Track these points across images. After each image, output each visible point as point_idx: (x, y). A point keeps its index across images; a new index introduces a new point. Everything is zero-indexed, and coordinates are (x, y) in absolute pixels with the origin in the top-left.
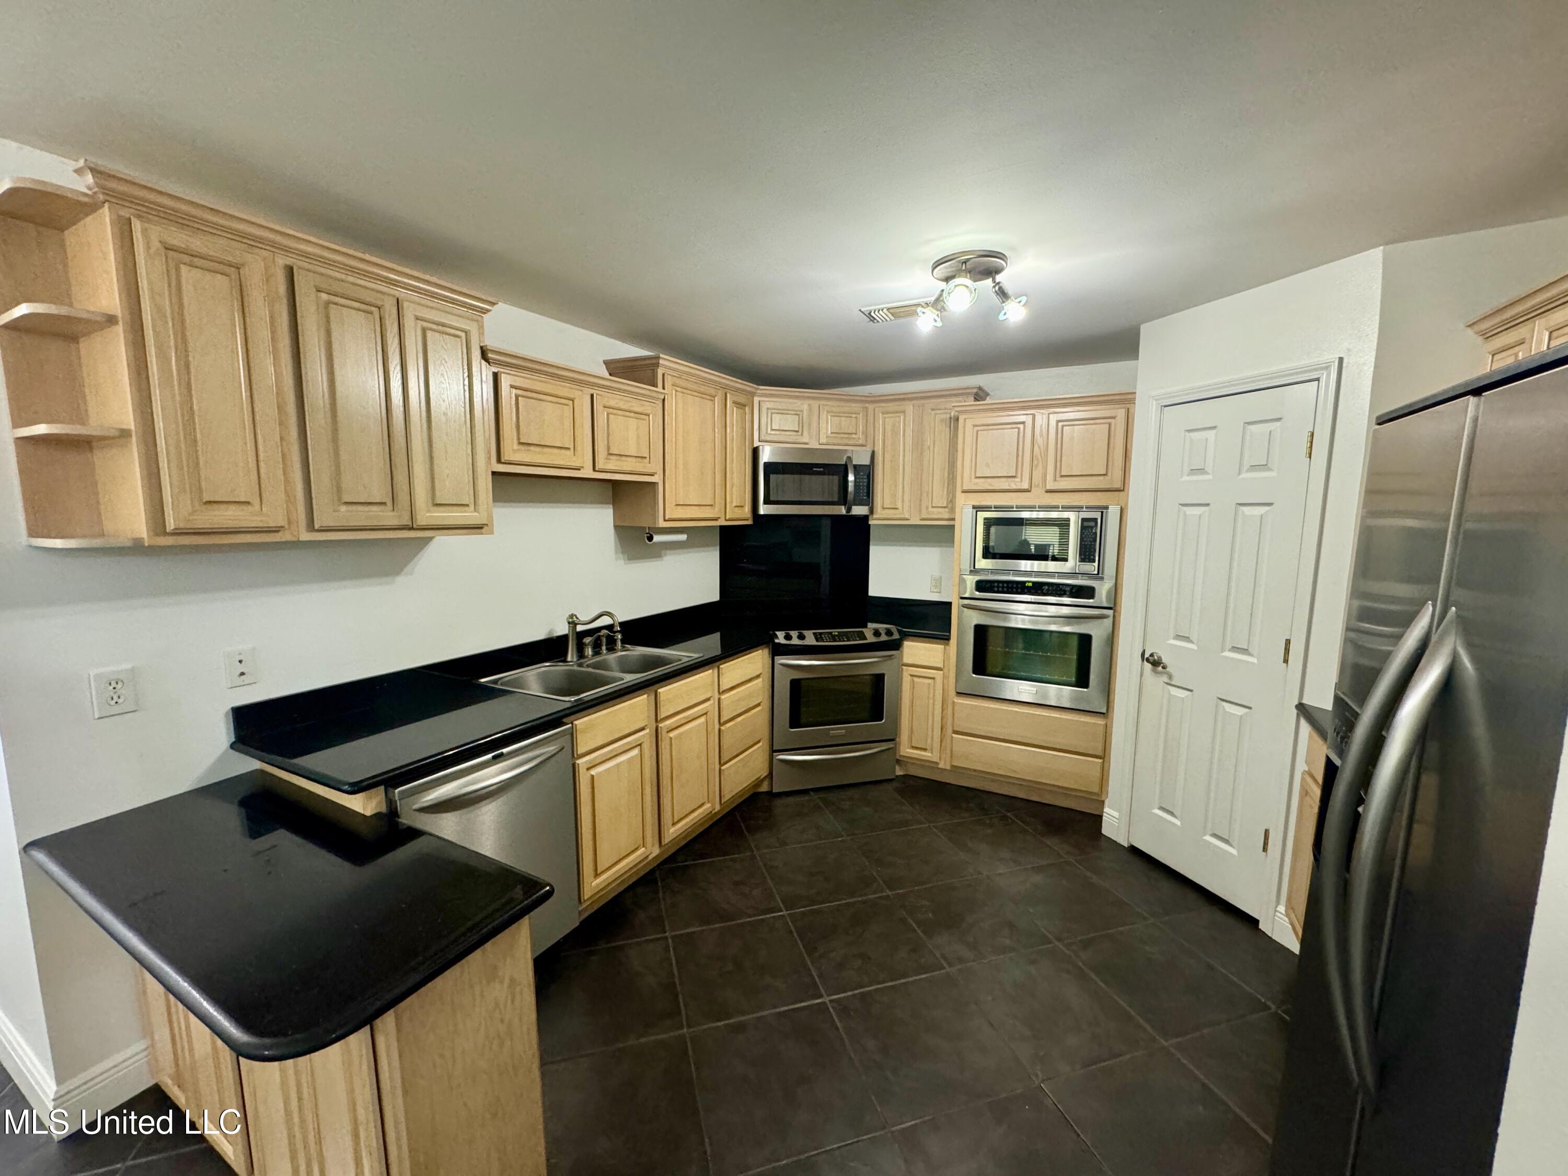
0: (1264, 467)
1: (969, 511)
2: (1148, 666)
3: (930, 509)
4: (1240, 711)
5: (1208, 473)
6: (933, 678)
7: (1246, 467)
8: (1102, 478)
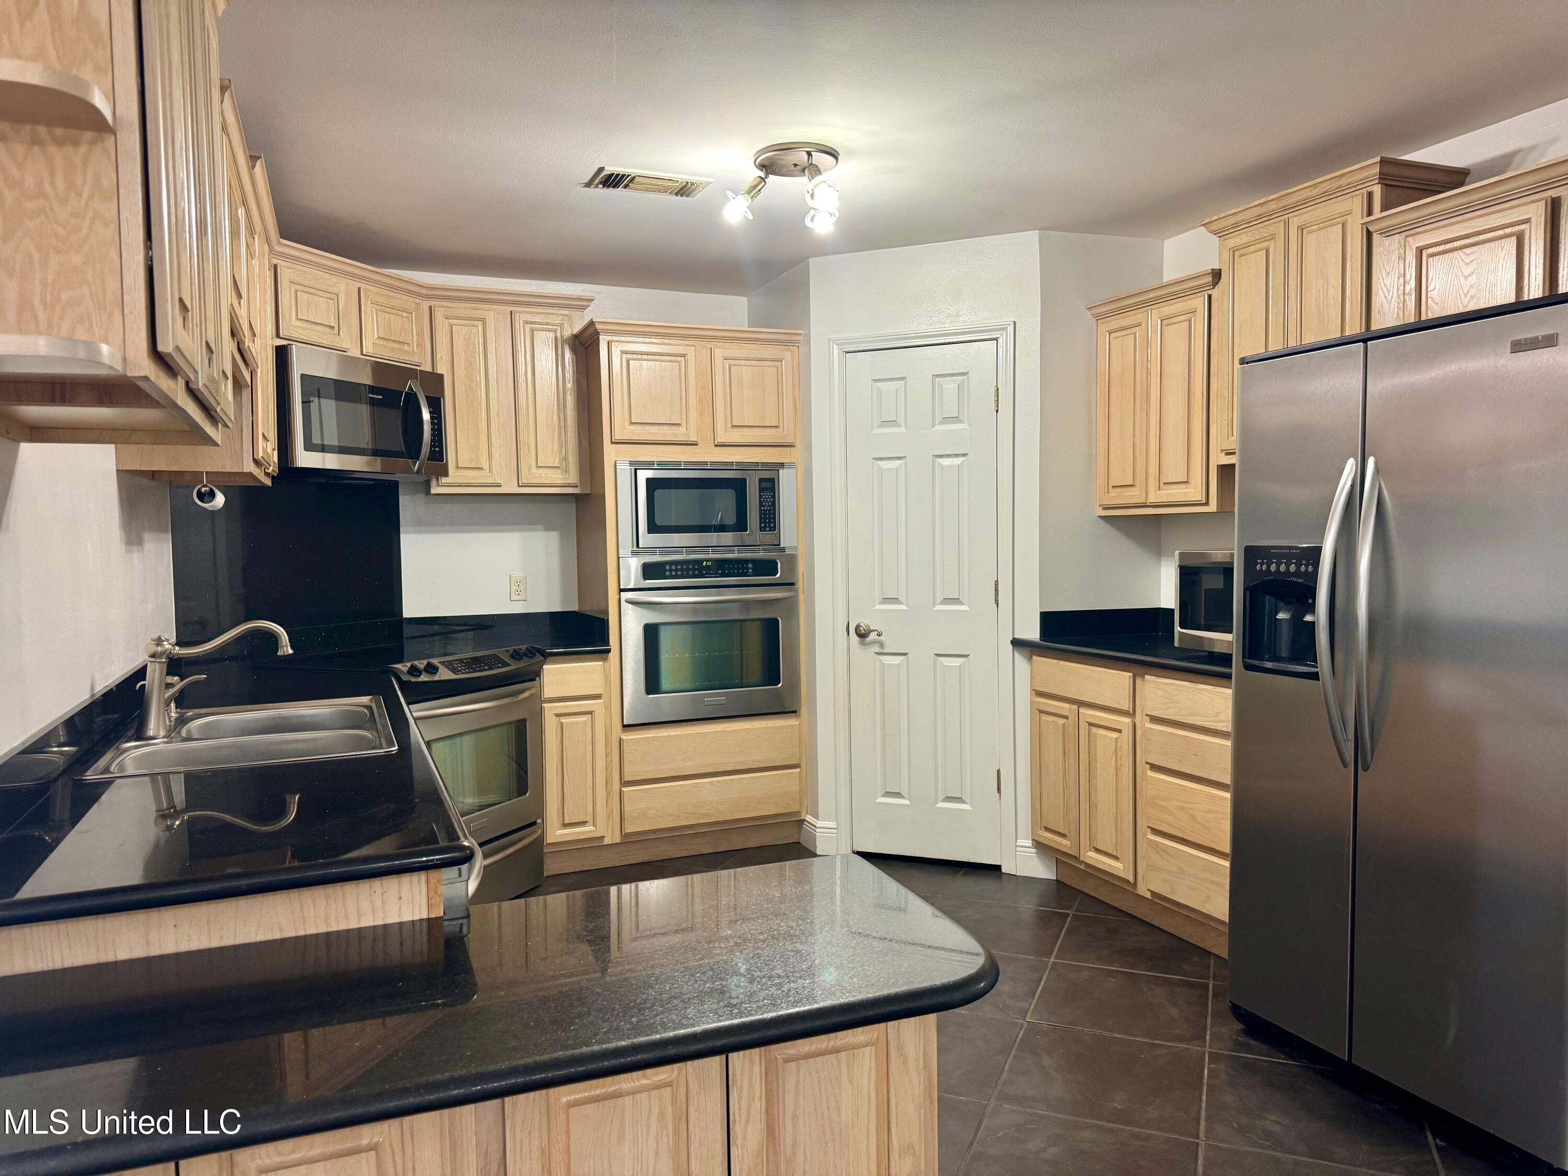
0: (956, 419)
1: (625, 471)
2: (854, 638)
3: (534, 470)
4: (957, 662)
5: (900, 426)
6: (591, 713)
7: (938, 419)
8: (774, 430)
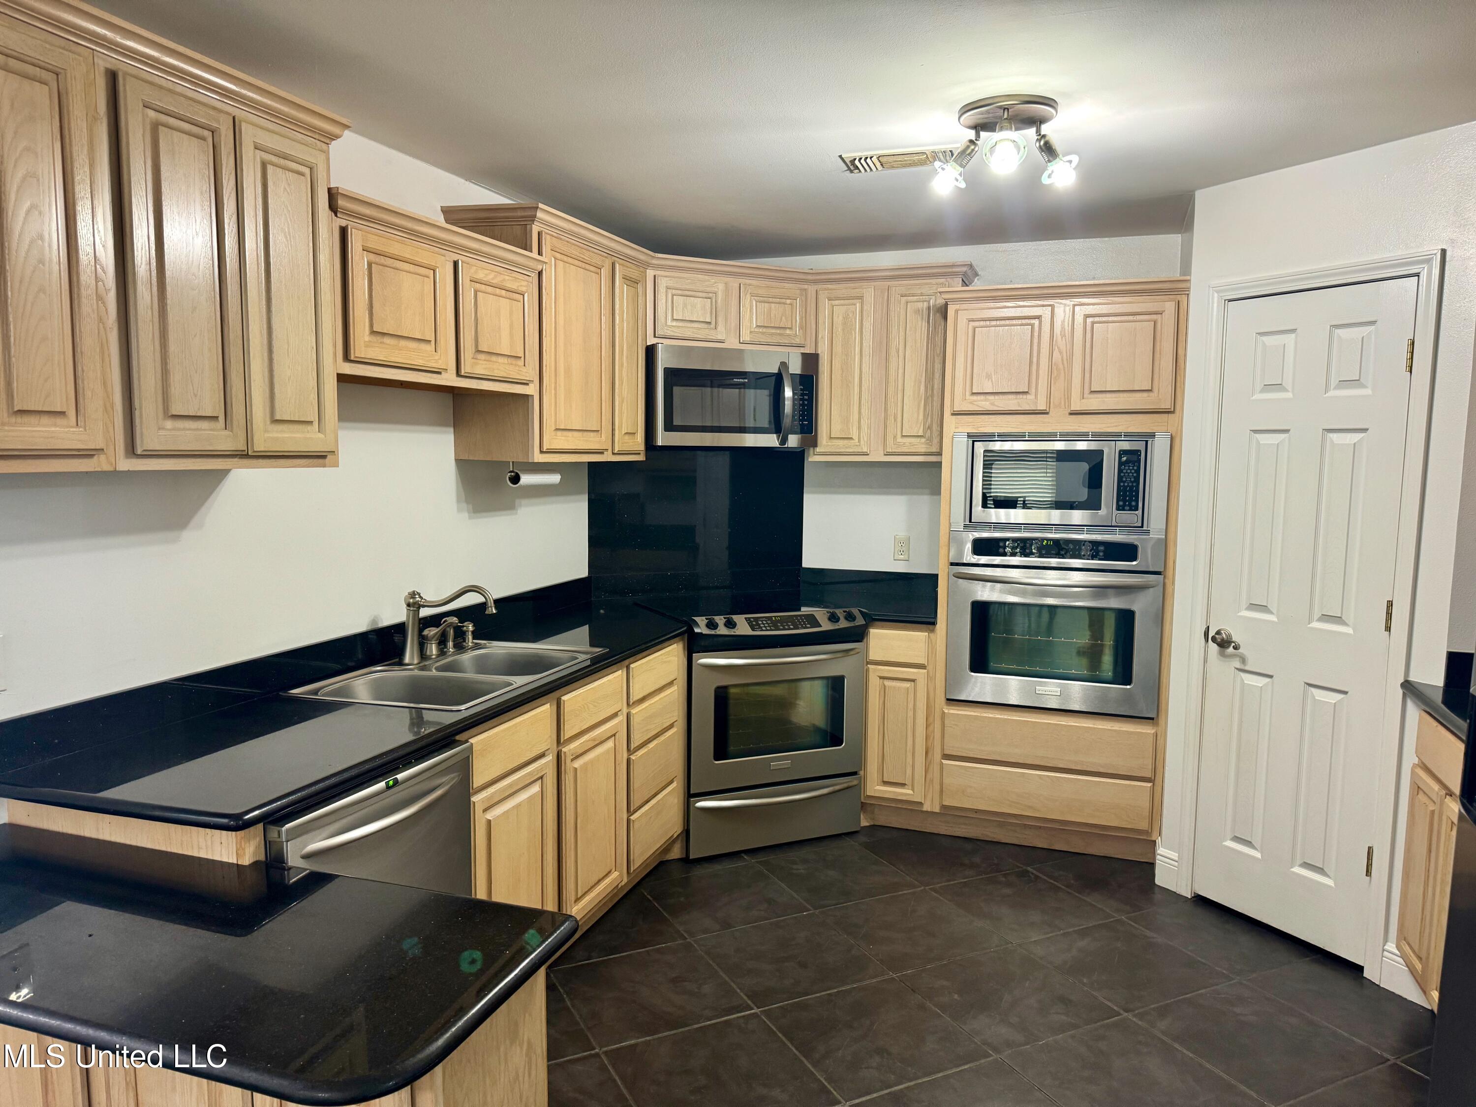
0: (1356, 383)
1: (963, 442)
2: (1213, 647)
3: (899, 439)
4: (1335, 698)
5: (1287, 391)
6: (913, 681)
7: (1334, 382)
8: (1145, 394)
